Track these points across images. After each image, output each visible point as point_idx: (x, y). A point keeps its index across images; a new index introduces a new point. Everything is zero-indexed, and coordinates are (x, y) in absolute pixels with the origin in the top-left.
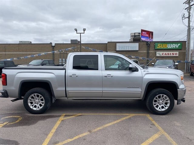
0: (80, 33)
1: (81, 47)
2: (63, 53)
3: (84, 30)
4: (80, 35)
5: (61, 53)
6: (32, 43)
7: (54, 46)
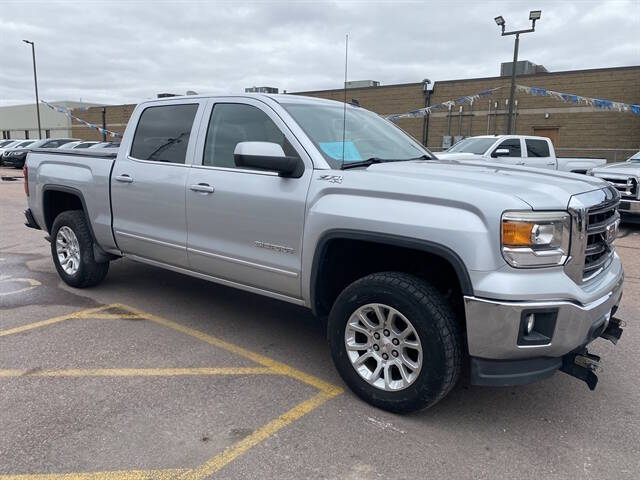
0: (517, 33)
1: (513, 88)
2: (457, 114)
3: (535, 17)
4: (517, 41)
5: (454, 114)
6: (381, 85)
7: (431, 92)
